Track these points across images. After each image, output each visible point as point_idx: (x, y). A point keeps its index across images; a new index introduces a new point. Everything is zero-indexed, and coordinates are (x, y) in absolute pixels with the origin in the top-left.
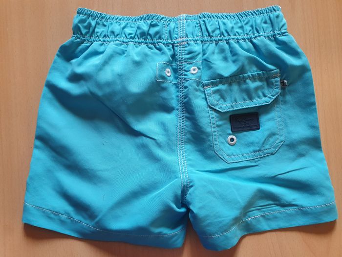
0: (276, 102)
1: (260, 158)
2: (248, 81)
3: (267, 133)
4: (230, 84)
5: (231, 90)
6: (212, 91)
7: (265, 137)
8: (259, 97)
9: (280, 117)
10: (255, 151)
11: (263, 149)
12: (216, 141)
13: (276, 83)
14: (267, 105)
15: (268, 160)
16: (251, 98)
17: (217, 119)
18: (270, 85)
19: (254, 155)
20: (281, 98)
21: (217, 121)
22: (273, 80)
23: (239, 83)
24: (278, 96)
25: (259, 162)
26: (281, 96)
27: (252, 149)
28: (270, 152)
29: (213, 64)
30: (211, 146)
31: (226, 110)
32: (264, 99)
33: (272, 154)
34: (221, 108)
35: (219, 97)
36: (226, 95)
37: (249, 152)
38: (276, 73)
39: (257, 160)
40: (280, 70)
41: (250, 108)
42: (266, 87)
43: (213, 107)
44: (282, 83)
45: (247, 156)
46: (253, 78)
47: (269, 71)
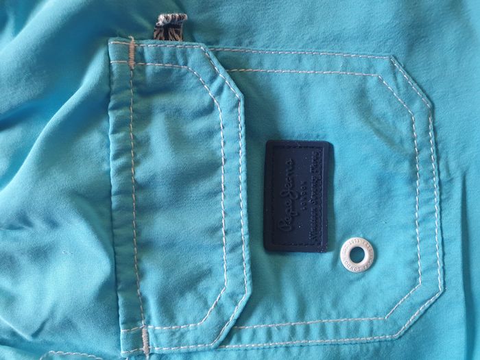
0: (239, 66)
1: (438, 159)
2: (140, 173)
3: (354, 122)
4: (146, 246)
5: (171, 245)
6: (162, 324)
7: (367, 130)
8: (211, 133)
9: (300, 60)
10: (413, 178)
11: (407, 146)
12: (357, 327)
13: (166, 56)
14: (245, 106)
15: (449, 134)
16: (211, 167)
17: (277, 315)
18: (167, 84)
19: (426, 181)
20: (226, 45)
21: (284, 318)
22: (151, 68)
23: (147, 209)
24: (216, 54)
25: (453, 165)
26: (217, 42)
27: (400, 187)
28: (424, 119)
29: (52, 314)
30: (377, 351)
31: (246, 275)
32: (221, 115)
33: (432, 110)
34: (233, 297)
35: (190, 298)
36: (186, 269)
37: (411, 200)
38: (123, 53)
39: (443, 175)
40: (114, 35)
41: (248, 175)
42: (175, 100)
43: (226, 329)
44: (167, 32)
45: (424, 210)
46: (133, 150)
47: (110, 83)
